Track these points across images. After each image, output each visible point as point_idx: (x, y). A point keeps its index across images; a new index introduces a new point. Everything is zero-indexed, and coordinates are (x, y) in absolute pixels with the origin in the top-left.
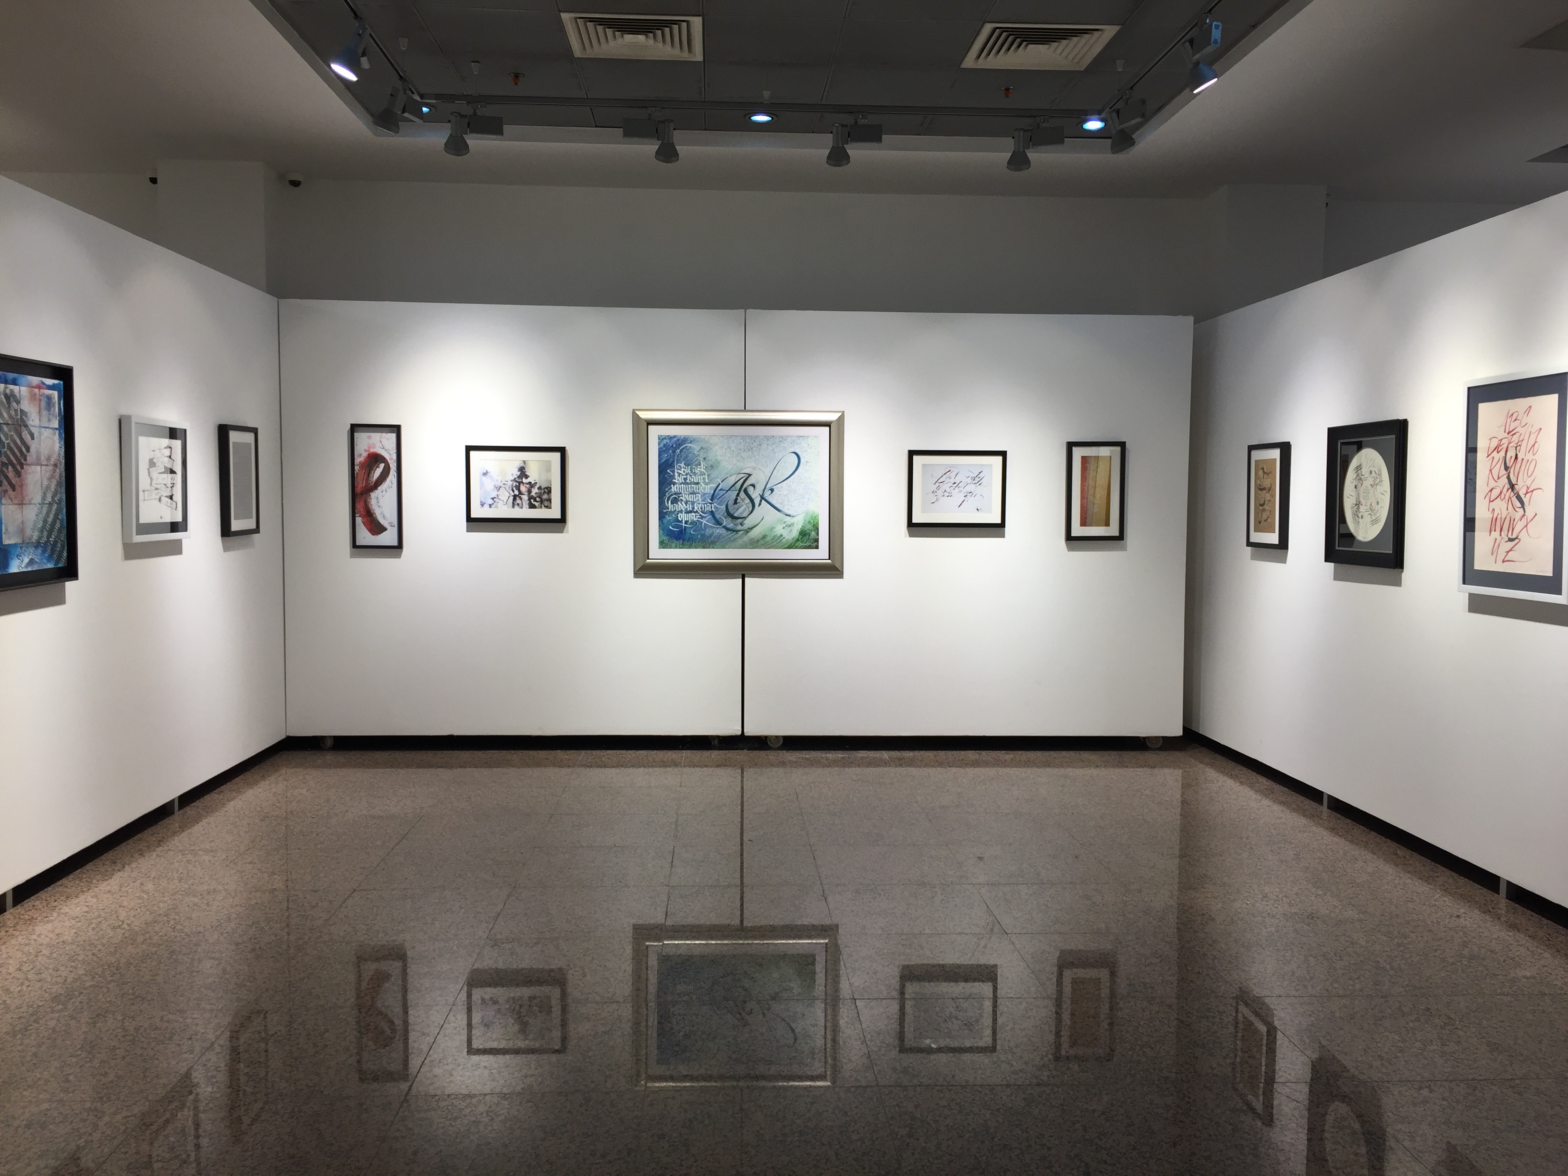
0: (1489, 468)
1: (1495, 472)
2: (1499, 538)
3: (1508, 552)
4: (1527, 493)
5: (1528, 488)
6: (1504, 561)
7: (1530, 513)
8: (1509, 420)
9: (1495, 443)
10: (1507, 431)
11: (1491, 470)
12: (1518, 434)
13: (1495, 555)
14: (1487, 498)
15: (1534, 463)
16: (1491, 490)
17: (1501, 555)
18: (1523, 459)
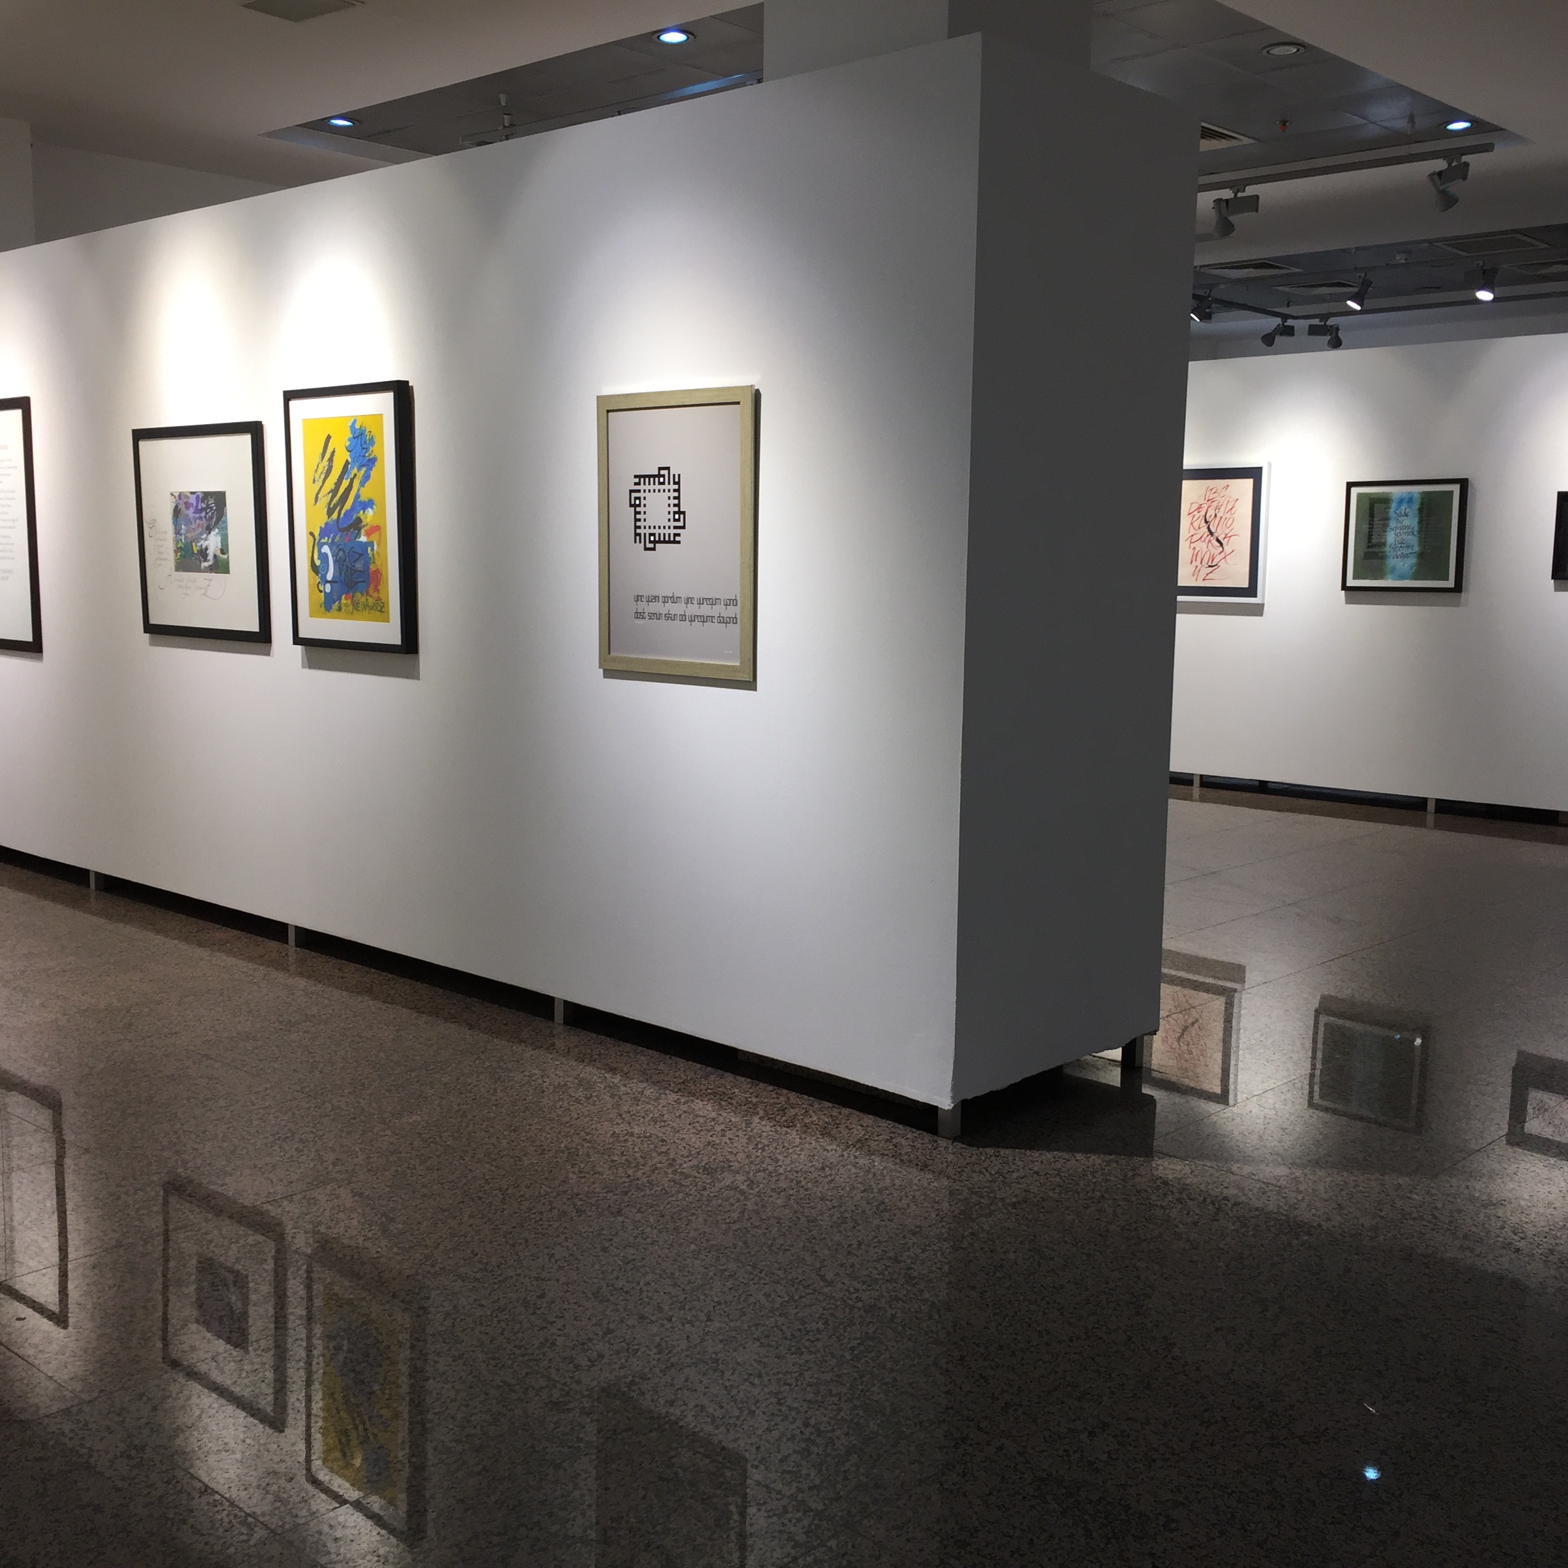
0: (1190, 522)
1: (1196, 525)
2: (1200, 566)
3: (1207, 574)
4: (1225, 538)
5: (1226, 535)
6: (1204, 580)
7: (1227, 549)
8: (1208, 493)
9: (1195, 506)
10: (1207, 499)
11: (1192, 523)
12: (1216, 502)
13: (1196, 576)
14: (1189, 540)
15: (1231, 520)
16: (1192, 536)
17: (1203, 574)
18: (1221, 518)
